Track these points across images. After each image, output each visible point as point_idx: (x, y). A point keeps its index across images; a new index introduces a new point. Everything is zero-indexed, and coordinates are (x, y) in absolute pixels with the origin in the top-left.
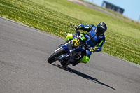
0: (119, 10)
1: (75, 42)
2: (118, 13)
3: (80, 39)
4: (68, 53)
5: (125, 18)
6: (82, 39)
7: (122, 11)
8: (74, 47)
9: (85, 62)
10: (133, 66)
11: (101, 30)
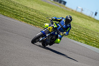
0: (63, 2)
1: (50, 29)
2: (62, 4)
3: (53, 27)
4: (46, 36)
5: (66, 8)
6: (55, 27)
7: (65, 3)
8: (49, 32)
9: (58, 43)
10: (73, 42)
11: (68, 21)
